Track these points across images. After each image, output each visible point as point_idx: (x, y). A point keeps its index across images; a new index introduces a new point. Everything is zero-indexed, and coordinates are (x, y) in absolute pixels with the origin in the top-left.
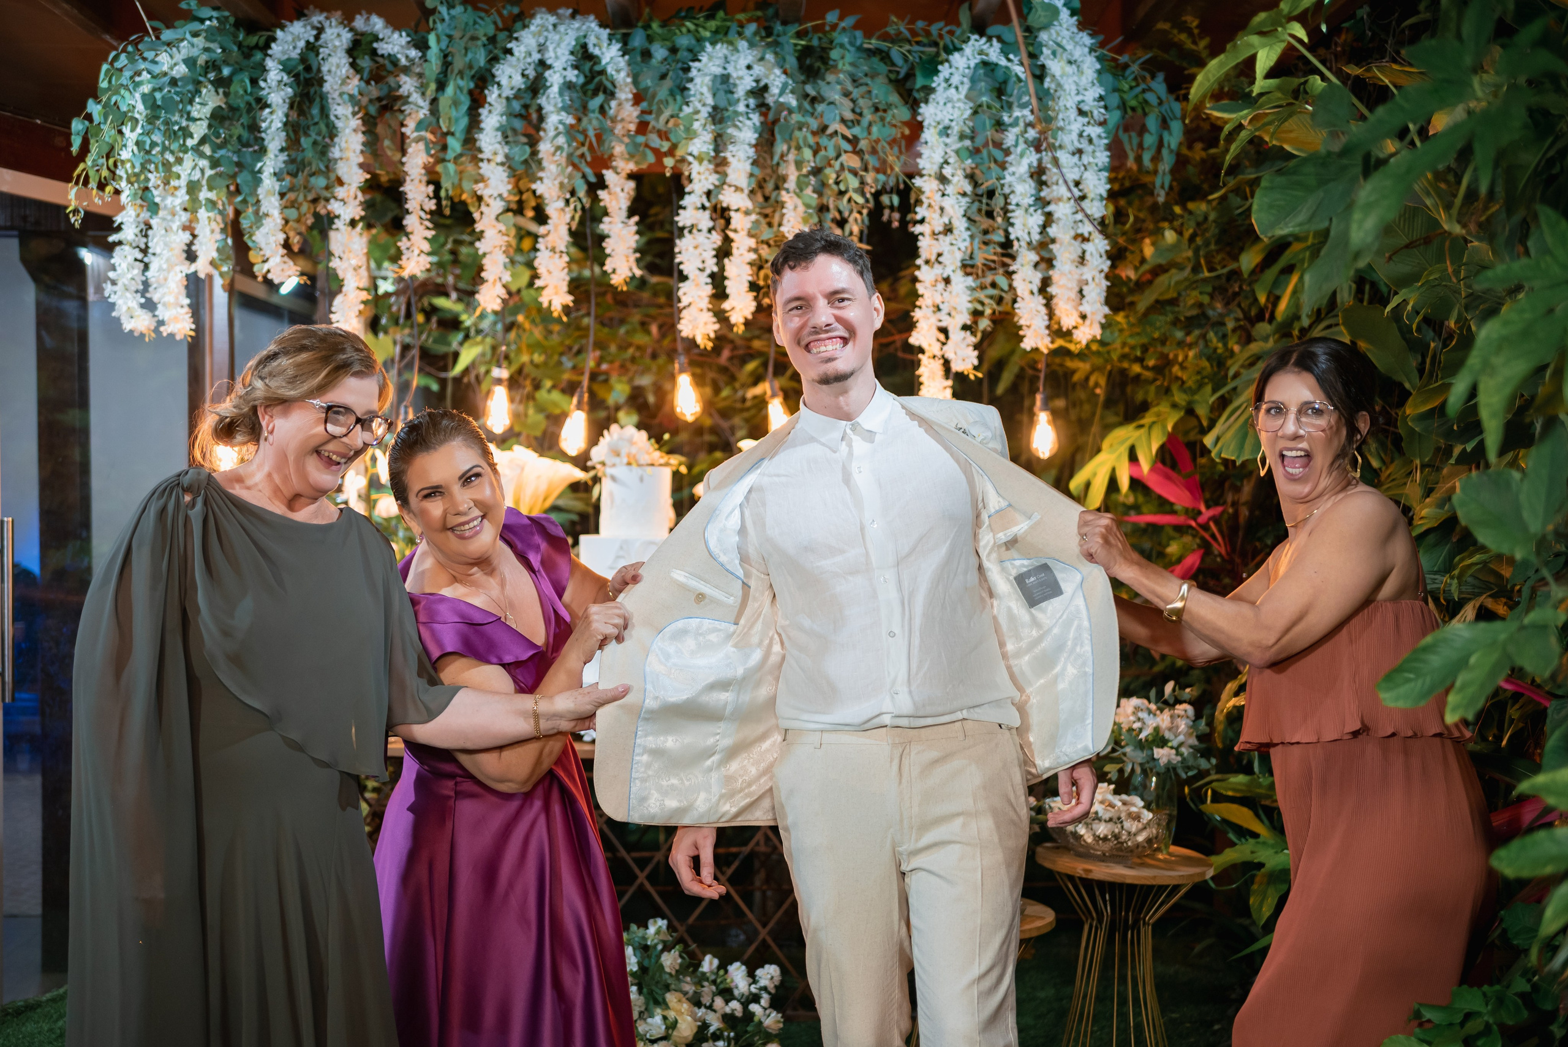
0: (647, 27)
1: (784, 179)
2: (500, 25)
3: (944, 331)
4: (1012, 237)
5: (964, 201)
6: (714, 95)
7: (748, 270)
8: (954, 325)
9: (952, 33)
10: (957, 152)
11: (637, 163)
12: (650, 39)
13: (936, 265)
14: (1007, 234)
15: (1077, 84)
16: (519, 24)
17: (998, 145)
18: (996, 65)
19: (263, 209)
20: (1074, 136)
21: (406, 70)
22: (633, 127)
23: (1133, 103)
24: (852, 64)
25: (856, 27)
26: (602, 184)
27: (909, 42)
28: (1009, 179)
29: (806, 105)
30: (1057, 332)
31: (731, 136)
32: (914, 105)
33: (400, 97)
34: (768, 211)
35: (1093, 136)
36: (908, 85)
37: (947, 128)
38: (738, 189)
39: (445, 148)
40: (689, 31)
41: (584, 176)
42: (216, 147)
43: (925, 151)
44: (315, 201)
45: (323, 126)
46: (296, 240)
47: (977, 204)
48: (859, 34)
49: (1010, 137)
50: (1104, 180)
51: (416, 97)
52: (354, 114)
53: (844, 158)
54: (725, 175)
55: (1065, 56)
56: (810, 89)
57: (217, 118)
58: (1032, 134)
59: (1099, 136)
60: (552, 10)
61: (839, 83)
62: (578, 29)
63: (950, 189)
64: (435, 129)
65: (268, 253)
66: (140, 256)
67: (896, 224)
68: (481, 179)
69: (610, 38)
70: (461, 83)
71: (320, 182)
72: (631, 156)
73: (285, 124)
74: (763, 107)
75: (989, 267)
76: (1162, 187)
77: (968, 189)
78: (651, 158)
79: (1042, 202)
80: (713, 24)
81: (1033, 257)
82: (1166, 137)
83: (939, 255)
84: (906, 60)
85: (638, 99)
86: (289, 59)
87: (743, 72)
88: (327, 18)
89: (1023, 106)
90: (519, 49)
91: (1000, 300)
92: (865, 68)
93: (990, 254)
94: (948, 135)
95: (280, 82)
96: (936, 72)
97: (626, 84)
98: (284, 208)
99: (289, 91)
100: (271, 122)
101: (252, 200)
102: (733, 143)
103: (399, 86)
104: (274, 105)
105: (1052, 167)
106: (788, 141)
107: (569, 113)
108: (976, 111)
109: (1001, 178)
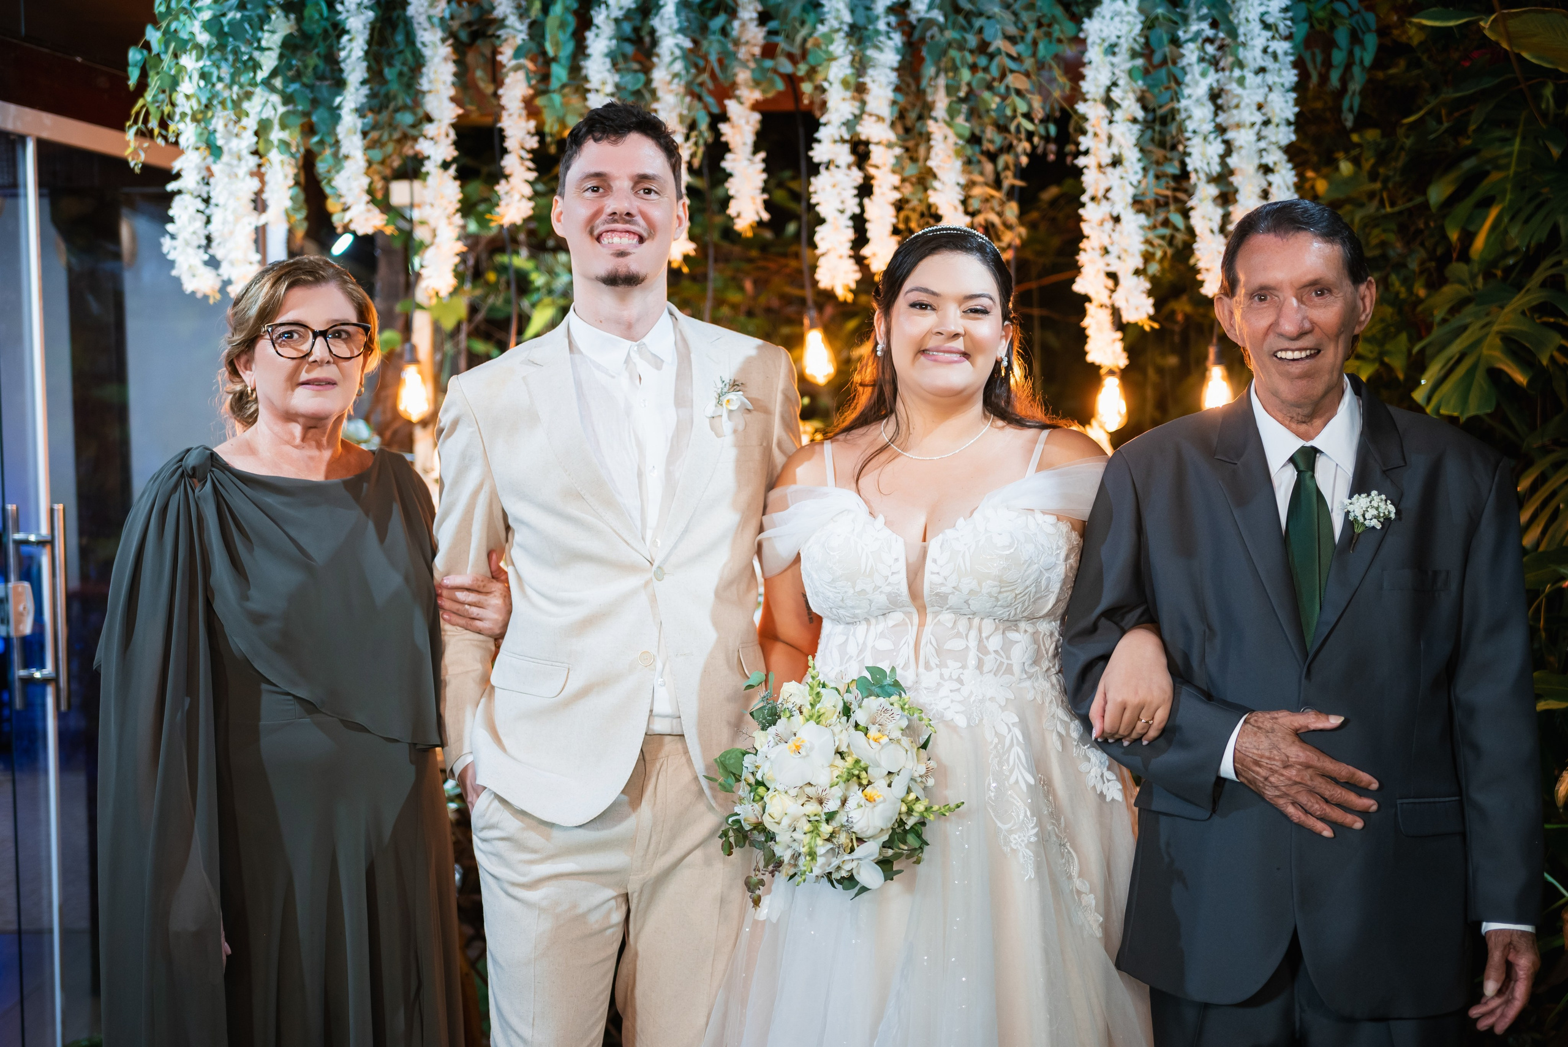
1: (930, 107)
3: (1113, 276)
4: (1190, 168)
5: (1136, 128)
6: (852, 11)
7: (892, 211)
8: (1125, 268)
10: (1130, 73)
11: (764, 91)
13: (1104, 202)
14: (1183, 165)
17: (1174, 62)
19: (344, 151)
20: (1258, 52)
22: (757, 51)
23: (1321, 14)
26: (723, 117)
28: (1184, 102)
29: (961, 19)
31: (870, 59)
32: (1078, 20)
33: (494, 21)
34: (911, 144)
35: (1280, 52)
37: (1113, 46)
38: (880, 119)
39: (545, 77)
41: (706, 107)
42: (288, 81)
43: (1088, 72)
44: (401, 140)
45: (408, 56)
46: (377, 185)
47: (1149, 133)
49: (1190, 53)
50: (1291, 103)
51: (512, 20)
52: (443, 40)
53: (1010, 79)
54: (864, 103)
56: (964, 3)
57: (289, 46)
58: (1210, 50)
59: (1286, 54)
63: (1119, 115)
64: (537, 56)
65: (349, 200)
66: (201, 206)
67: (1052, 157)
71: (407, 118)
72: (757, 83)
73: (367, 53)
74: (907, 28)
75: (1161, 204)
76: (1351, 109)
77: (1140, 114)
78: (780, 86)
79: (1221, 130)
81: (1213, 190)
82: (1357, 52)
83: (1108, 190)
85: (763, 18)
89: (1201, 19)
91: (1171, 241)
93: (1163, 189)
94: (1114, 54)
97: (751, 2)
98: (368, 148)
99: (371, 14)
100: (351, 51)
101: (330, 140)
102: (874, 66)
103: (493, 8)
104: (353, 31)
105: (1234, 87)
106: (937, 63)
107: (686, 35)
108: (1150, 25)
109: (1177, 100)
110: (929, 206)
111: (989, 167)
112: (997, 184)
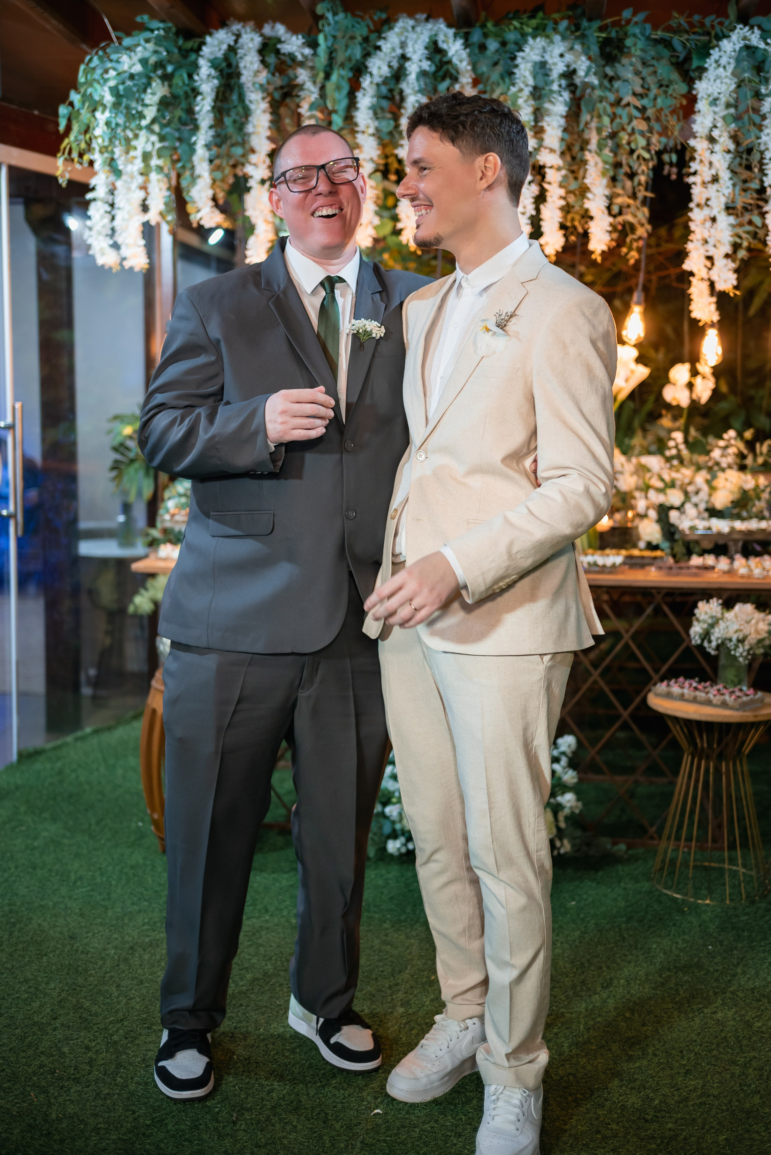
0: (483, 26)
1: (587, 142)
2: (372, 27)
3: (710, 258)
4: (766, 184)
5: (729, 157)
6: (535, 77)
7: (559, 213)
8: (718, 254)
9: (721, 24)
10: (724, 118)
12: (486, 35)
13: (706, 208)
14: (762, 181)
16: (386, 27)
17: (756, 111)
18: (757, 48)
19: (197, 172)
21: (301, 64)
24: (642, 50)
25: (646, 20)
27: (687, 32)
28: (764, 138)
29: (606, 83)
31: (547, 110)
32: (690, 82)
33: (297, 86)
34: (575, 168)
36: (686, 66)
37: (716, 99)
38: (552, 151)
40: (516, 28)
42: (163, 126)
43: (698, 118)
44: (234, 166)
45: (240, 109)
46: (221, 195)
47: (738, 160)
48: (648, 26)
49: (768, 105)
51: (309, 85)
52: (263, 99)
53: (635, 123)
54: (541, 140)
56: (609, 71)
57: (164, 104)
60: (411, 15)
61: (632, 64)
62: (431, 29)
63: (717, 148)
64: (323, 109)
65: (200, 204)
66: (108, 209)
67: (674, 177)
68: (358, 146)
69: (456, 35)
70: (343, 72)
71: (238, 151)
73: (213, 108)
74: (572, 87)
75: (746, 209)
77: (732, 147)
80: (534, 22)
83: (708, 200)
84: (684, 46)
85: (476, 82)
86: (216, 59)
87: (557, 59)
88: (244, 27)
90: (386, 46)
91: (755, 235)
92: (653, 53)
93: (749, 199)
94: (716, 105)
95: (209, 75)
96: (709, 55)
97: (467, 71)
98: (212, 171)
99: (216, 82)
100: (203, 106)
101: (189, 166)
102: (549, 115)
103: (296, 77)
104: (205, 93)
106: (591, 111)
107: (423, 94)
108: (740, 85)
109: (759, 138)
110: (587, 210)
111: (628, 184)
112: (634, 196)
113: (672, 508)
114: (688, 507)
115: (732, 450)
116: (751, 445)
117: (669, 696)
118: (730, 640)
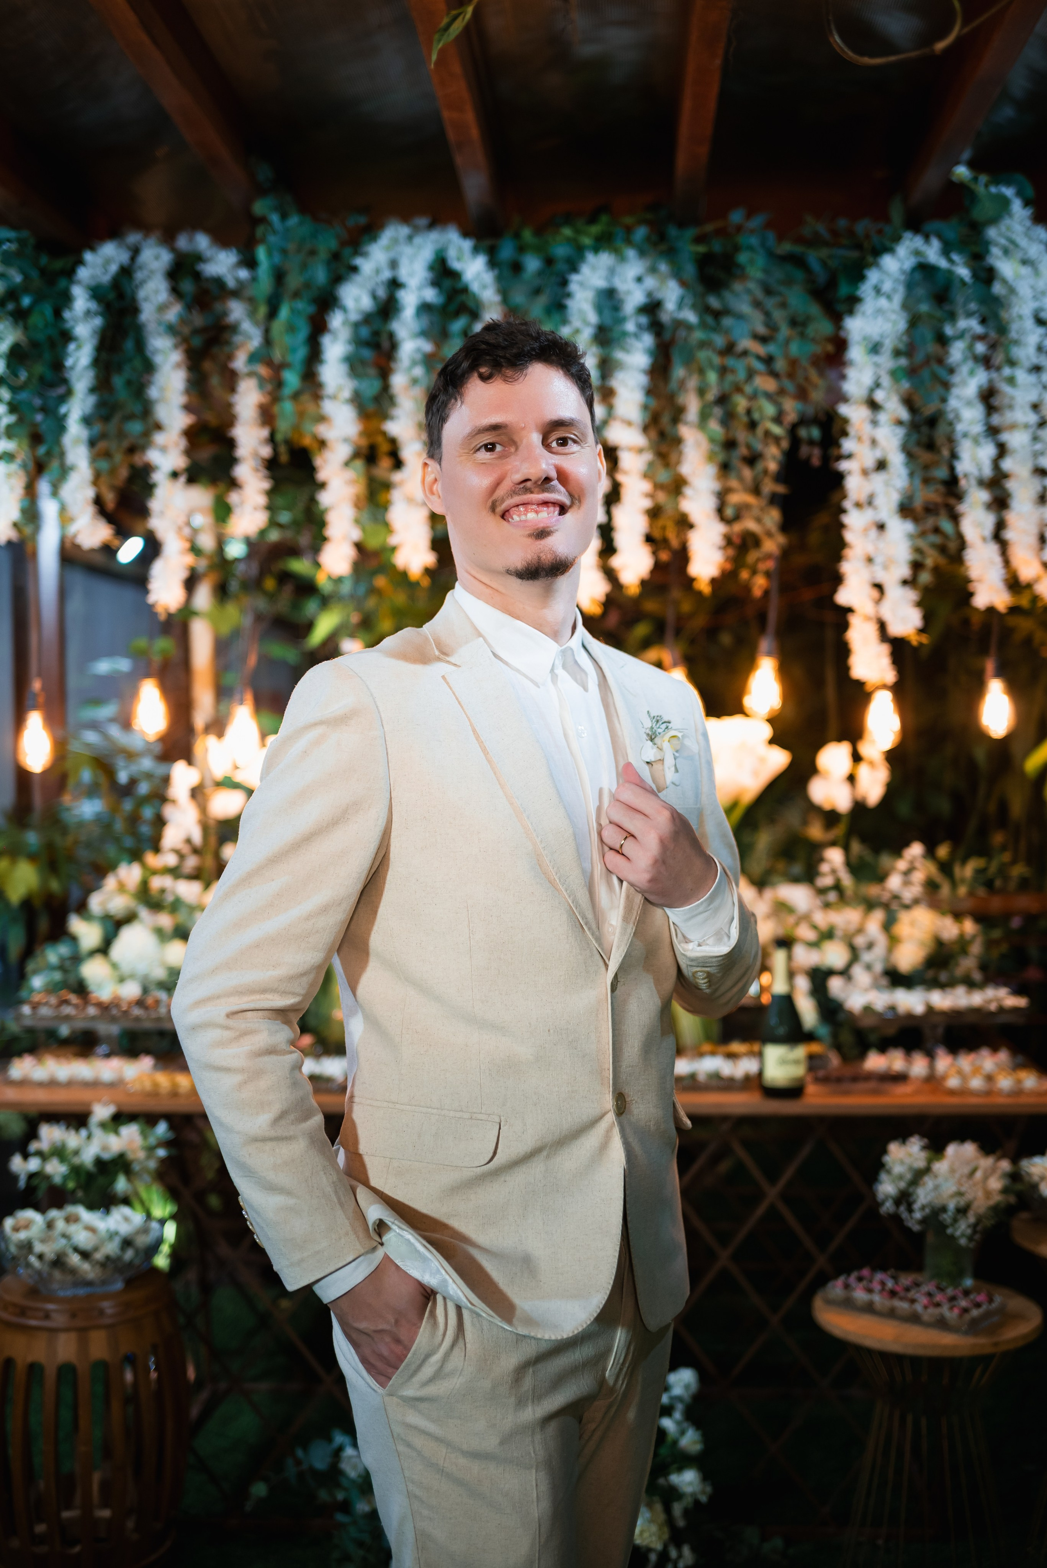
0: (517, 236)
1: (682, 410)
2: (344, 236)
3: (879, 586)
4: (959, 473)
5: (901, 432)
6: (599, 312)
7: (644, 519)
8: (892, 578)
9: (880, 232)
10: (893, 374)
12: (522, 249)
13: (868, 509)
14: (952, 469)
15: (1032, 287)
16: (366, 237)
17: (940, 361)
18: (937, 268)
19: (70, 460)
20: (1032, 350)
21: (236, 294)
24: (764, 271)
25: (768, 225)
27: (829, 245)
28: (953, 403)
29: (710, 320)
30: (1014, 584)
31: (620, 362)
32: (837, 318)
33: (229, 326)
34: (664, 449)
36: (830, 295)
37: (877, 345)
38: (629, 423)
39: (279, 384)
40: (566, 239)
42: (14, 389)
43: (852, 373)
44: (129, 451)
45: (138, 363)
46: (110, 498)
47: (915, 435)
48: (770, 235)
49: (957, 352)
51: (247, 326)
52: (175, 347)
53: (757, 380)
54: (611, 407)
55: (1019, 255)
56: (714, 302)
57: (17, 355)
58: (980, 348)
60: (406, 218)
61: (748, 292)
62: (437, 241)
63: (883, 417)
64: (269, 362)
65: (75, 511)
67: (816, 461)
68: (322, 419)
69: (475, 249)
70: (298, 306)
71: (135, 428)
73: (94, 362)
74: (656, 327)
75: (930, 510)
77: (905, 415)
79: (993, 431)
80: (595, 229)
81: (986, 495)
83: (873, 496)
84: (824, 263)
86: (99, 285)
87: (633, 285)
88: (144, 238)
89: (969, 315)
90: (366, 266)
91: (942, 549)
92: (779, 275)
93: (933, 494)
94: (878, 353)
95: (88, 311)
96: (864, 278)
97: (493, 302)
98: (94, 459)
99: (98, 321)
100: (77, 358)
101: (56, 450)
102: (622, 369)
103: (227, 313)
104: (81, 339)
105: (1005, 388)
106: (688, 363)
107: (427, 339)
108: (914, 322)
109: (944, 400)
110: (684, 515)
111: (747, 473)
112: (756, 490)
113: (830, 972)
114: (858, 971)
115: (919, 877)
116: (946, 868)
117: (848, 1304)
118: (944, 1209)
